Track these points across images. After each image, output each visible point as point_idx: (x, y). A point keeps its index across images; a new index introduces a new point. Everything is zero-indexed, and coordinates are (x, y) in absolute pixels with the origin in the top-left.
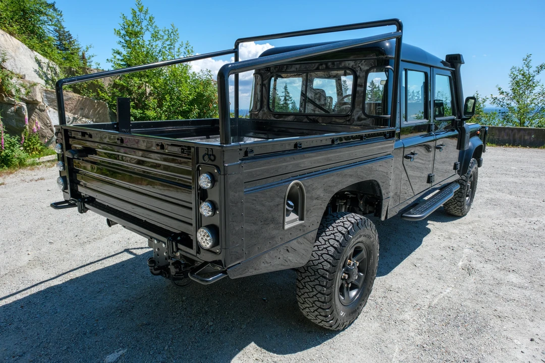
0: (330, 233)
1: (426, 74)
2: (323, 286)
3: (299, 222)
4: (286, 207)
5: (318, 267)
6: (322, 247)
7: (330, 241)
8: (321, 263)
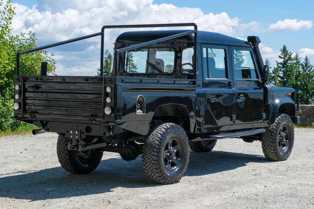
0: (159, 128)
1: (225, 50)
2: (155, 152)
3: (142, 114)
4: (137, 106)
5: (152, 143)
6: (155, 134)
7: (158, 132)
8: (154, 141)
